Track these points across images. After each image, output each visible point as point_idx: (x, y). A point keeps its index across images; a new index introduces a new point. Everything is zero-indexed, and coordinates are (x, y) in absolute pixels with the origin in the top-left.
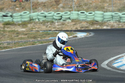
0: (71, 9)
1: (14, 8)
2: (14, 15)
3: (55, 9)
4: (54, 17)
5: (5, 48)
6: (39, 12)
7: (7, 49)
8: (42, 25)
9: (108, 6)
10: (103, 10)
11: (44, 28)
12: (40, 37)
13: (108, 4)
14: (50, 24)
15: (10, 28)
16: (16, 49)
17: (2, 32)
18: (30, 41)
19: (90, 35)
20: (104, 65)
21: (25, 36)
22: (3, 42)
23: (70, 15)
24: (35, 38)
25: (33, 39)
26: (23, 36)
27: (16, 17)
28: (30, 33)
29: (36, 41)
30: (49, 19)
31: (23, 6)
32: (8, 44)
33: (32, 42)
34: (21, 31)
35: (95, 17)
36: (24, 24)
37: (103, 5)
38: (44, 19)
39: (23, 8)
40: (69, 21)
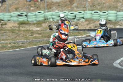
0: (84, 9)
1: (28, 8)
2: (29, 14)
3: (70, 8)
4: (68, 17)
5: (19, 47)
6: (53, 12)
7: (21, 48)
9: (121, 6)
10: (117, 9)
13: (121, 4)
15: (24, 27)
16: (30, 48)
17: (17, 32)
18: (44, 40)
20: (116, 64)
21: (39, 36)
22: (17, 41)
23: (84, 14)
24: (49, 37)
25: (47, 39)
26: (37, 35)
27: (31, 17)
28: (44, 32)
31: (37, 6)
32: (22, 43)
33: (46, 41)
34: (35, 30)
35: (108, 16)
36: (39, 24)
37: (116, 4)
38: (58, 18)
39: (38, 8)
40: (83, 21)
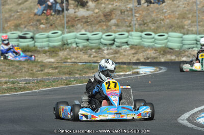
0: (129, 29)
1: (36, 25)
2: (37, 35)
3: (105, 27)
4: (102, 40)
5: (21, 89)
6: (77, 32)
8: (81, 53)
9: (189, 25)
10: (182, 30)
11: (85, 58)
12: (79, 72)
13: (189, 22)
14: (96, 52)
16: (39, 92)
17: (17, 64)
18: (62, 78)
19: (159, 70)
20: (183, 119)
21: (54, 71)
22: (18, 79)
23: (128, 37)
24: (70, 74)
25: (67, 76)
26: (51, 71)
27: (40, 40)
28: (62, 65)
29: (72, 79)
30: (94, 44)
31: (51, 22)
32: (26, 83)
33: (65, 80)
34: (47, 62)
35: (168, 42)
36: (53, 51)
37: (182, 22)
38: (86, 43)
39: (51, 25)
40: (126, 48)
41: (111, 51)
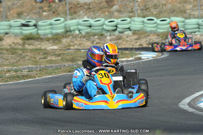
0: (131, 14)
1: (39, 13)
2: (40, 23)
3: (107, 13)
4: (105, 27)
5: (24, 77)
6: (80, 19)
7: (27, 78)
8: (84, 39)
9: (191, 9)
10: (184, 15)
11: (88, 44)
12: (81, 59)
13: (191, 6)
14: (98, 38)
15: (32, 45)
16: (42, 80)
17: (20, 52)
18: (65, 66)
19: (162, 55)
21: (57, 58)
22: (21, 67)
23: (130, 23)
24: (72, 61)
25: (70, 63)
26: (53, 58)
27: (43, 28)
28: (65, 52)
29: (75, 66)
30: (96, 30)
31: (54, 9)
32: (29, 71)
33: (68, 67)
34: (50, 49)
36: (56, 38)
37: (183, 6)
38: (89, 30)
39: (54, 13)
40: (129, 34)
41: (114, 37)
